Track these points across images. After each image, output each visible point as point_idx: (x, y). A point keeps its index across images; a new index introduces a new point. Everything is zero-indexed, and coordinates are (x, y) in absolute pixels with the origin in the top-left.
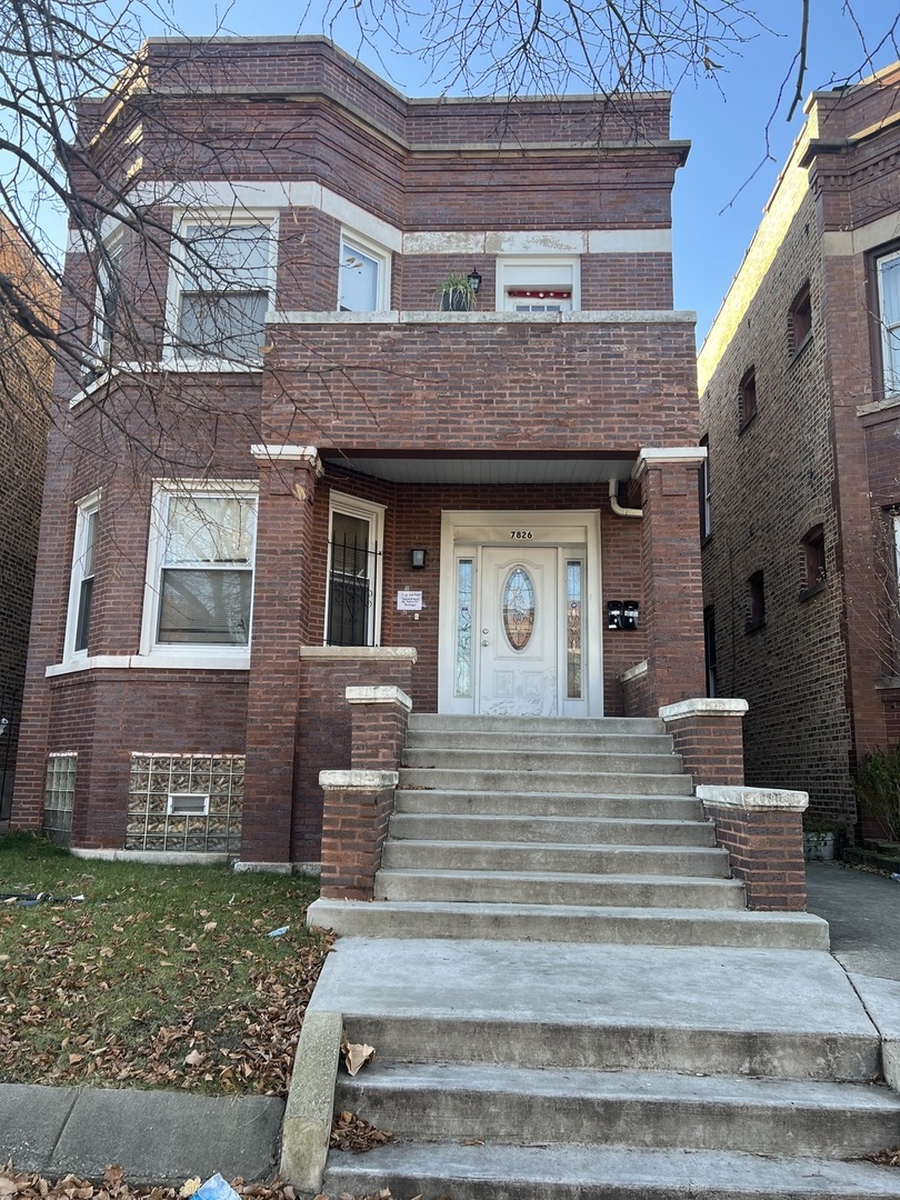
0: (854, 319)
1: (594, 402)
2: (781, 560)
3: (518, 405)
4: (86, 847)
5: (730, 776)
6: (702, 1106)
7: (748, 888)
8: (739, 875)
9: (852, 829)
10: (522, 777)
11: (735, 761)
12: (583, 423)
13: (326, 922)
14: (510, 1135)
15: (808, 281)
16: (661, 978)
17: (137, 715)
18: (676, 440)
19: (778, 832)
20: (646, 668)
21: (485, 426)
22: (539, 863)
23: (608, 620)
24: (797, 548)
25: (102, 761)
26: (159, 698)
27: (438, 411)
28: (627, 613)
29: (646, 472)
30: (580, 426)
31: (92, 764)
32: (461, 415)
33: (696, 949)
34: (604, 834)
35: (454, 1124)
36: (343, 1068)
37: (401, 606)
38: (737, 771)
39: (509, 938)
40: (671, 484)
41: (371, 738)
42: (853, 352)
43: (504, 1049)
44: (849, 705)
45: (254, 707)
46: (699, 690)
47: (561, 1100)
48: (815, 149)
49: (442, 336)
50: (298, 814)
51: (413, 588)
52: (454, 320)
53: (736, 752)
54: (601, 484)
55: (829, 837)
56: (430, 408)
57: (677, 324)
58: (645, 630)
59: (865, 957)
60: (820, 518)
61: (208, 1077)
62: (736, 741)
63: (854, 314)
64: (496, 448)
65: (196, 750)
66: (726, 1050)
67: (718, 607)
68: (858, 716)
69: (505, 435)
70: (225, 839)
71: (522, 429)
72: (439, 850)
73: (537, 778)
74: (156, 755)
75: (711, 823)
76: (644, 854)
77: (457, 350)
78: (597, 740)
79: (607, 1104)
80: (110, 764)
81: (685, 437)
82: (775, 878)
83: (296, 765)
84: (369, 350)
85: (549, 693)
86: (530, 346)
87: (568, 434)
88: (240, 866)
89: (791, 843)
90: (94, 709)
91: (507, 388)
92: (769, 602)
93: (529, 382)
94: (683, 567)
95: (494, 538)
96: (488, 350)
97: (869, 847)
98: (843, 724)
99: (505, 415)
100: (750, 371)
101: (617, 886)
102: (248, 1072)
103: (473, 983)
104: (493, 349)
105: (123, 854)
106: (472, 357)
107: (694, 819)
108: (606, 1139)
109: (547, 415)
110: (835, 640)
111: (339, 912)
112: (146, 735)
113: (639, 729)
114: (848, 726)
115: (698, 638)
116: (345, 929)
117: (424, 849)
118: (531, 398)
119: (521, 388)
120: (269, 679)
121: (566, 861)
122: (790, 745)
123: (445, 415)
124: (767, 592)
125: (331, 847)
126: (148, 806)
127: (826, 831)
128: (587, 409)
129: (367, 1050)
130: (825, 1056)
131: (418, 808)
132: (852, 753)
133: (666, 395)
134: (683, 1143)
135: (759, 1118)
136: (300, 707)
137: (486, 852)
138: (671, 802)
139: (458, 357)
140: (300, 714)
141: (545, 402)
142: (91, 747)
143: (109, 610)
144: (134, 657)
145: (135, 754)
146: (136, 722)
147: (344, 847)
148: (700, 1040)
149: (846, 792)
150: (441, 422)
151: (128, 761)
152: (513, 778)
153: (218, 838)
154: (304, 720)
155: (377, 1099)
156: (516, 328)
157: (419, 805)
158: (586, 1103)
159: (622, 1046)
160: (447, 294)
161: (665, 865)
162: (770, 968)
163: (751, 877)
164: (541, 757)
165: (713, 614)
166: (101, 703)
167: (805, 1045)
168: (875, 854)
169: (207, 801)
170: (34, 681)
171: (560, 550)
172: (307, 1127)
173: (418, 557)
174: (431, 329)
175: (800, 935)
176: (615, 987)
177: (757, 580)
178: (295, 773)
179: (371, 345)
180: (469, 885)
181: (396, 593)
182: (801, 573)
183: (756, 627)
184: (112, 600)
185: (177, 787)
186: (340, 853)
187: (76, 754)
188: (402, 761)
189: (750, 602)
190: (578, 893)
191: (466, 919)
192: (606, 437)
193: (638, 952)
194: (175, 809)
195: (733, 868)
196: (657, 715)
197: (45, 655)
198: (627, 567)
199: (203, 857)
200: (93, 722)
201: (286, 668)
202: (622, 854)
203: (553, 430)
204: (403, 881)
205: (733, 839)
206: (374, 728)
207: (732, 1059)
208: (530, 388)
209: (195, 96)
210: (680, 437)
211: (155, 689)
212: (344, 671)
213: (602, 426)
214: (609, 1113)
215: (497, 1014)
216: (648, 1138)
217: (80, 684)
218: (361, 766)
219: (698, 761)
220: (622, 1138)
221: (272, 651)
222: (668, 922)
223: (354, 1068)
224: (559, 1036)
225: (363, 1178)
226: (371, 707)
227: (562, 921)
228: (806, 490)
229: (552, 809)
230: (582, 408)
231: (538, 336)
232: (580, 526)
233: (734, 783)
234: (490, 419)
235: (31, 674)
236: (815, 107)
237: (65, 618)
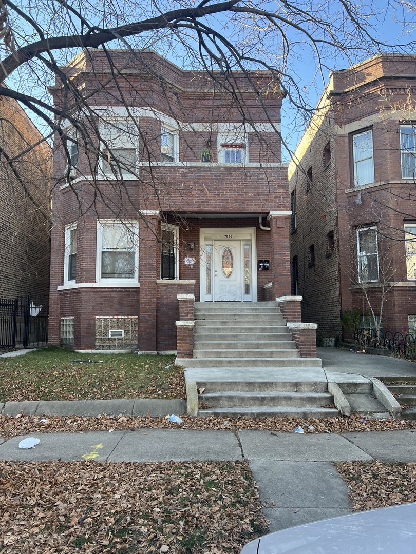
0: (345, 158)
1: (254, 195)
2: (320, 242)
3: (228, 196)
4: (80, 349)
5: (297, 320)
6: (284, 397)
7: (300, 351)
8: (298, 348)
9: (341, 336)
10: (233, 321)
11: (298, 315)
12: (251, 202)
13: (180, 364)
14: (239, 405)
15: (330, 141)
16: (276, 373)
17: (97, 304)
18: (282, 208)
19: (309, 335)
20: (271, 284)
21: (217, 203)
22: (240, 346)
23: (259, 267)
24: (325, 238)
25: (85, 320)
26: (104, 297)
27: (201, 198)
28: (265, 264)
29: (272, 219)
30: (249, 204)
31: (82, 321)
32: (209, 200)
33: (286, 368)
34: (259, 338)
35: (226, 403)
36: (199, 393)
37: (186, 263)
38: (299, 318)
39: (233, 366)
40: (280, 224)
41: (186, 311)
42: (344, 170)
43: (236, 388)
44: (340, 294)
45: (142, 300)
46: (288, 292)
47: (251, 397)
48: (332, 94)
49: (202, 171)
50: (158, 335)
51: (191, 256)
52: (206, 166)
53: (299, 312)
54: (256, 218)
55: (333, 339)
56: (199, 197)
57: (281, 168)
58: (271, 270)
59: (331, 368)
60: (332, 229)
61: (165, 396)
62: (299, 309)
63: (344, 156)
64: (221, 211)
65: (118, 315)
66: (291, 386)
67: (299, 256)
68: (343, 298)
69: (224, 207)
70: (130, 345)
71: (230, 204)
72: (210, 343)
73: (238, 322)
74: (104, 317)
75: (291, 334)
76: (271, 343)
77: (207, 176)
78: (256, 309)
79: (262, 397)
80: (88, 321)
81: (285, 207)
82: (308, 348)
83: (157, 320)
84: (177, 176)
85: (239, 292)
86: (232, 175)
87: (246, 206)
88: (139, 353)
89: (312, 338)
90: (81, 302)
91: (224, 190)
92: (316, 256)
93: (232, 188)
94: (284, 251)
95: (219, 238)
96: (218, 176)
97: (345, 342)
98: (338, 301)
99: (224, 200)
100: (311, 169)
101: (263, 352)
102: (175, 395)
103: (227, 375)
104: (220, 176)
105: (94, 351)
106: (212, 179)
107: (286, 333)
108: (262, 405)
109: (238, 199)
110: (336, 272)
111: (184, 361)
112: (100, 311)
113: (269, 305)
114: (340, 302)
115: (289, 275)
116: (186, 366)
117: (206, 343)
118: (233, 194)
119: (230, 190)
120: (146, 291)
121: (248, 346)
122: (322, 308)
123: (204, 199)
124: (316, 253)
125: (180, 343)
126: (102, 335)
127: (332, 337)
128: (252, 197)
129: (204, 389)
130: (314, 387)
131: (201, 332)
132: (341, 311)
133: (278, 193)
134: (280, 405)
135: (297, 399)
136: (157, 300)
137: (224, 344)
138: (279, 328)
139: (208, 179)
140: (157, 303)
141: (238, 195)
142: (80, 315)
143: (84, 267)
144: (94, 283)
145: (96, 317)
146: (97, 306)
147: (184, 343)
148: (284, 384)
149: (339, 324)
150: (202, 202)
151: (94, 320)
152: (230, 321)
153: (128, 345)
154: (159, 304)
155: (207, 399)
156: (228, 169)
157: (202, 331)
158: (257, 397)
159: (265, 386)
160: (203, 156)
161: (276, 345)
162: (304, 371)
163: (301, 348)
164: (238, 315)
165: (297, 259)
166: (83, 300)
167: (310, 384)
168: (347, 344)
169: (123, 333)
170: (53, 292)
171: (242, 241)
172: (193, 403)
173: (192, 245)
174: (198, 169)
175: (314, 363)
176: (263, 375)
177: (312, 248)
178: (156, 322)
179: (177, 174)
180: (220, 353)
181: (184, 258)
182: (326, 248)
183: (312, 265)
184: (84, 264)
185: (112, 327)
186: (182, 345)
187: (74, 318)
188: (195, 318)
189: (309, 256)
190: (252, 354)
191: (221, 361)
192: (258, 207)
193: (269, 369)
194: (112, 336)
195: (296, 346)
196: (275, 300)
197: (57, 282)
198: (265, 248)
199: (123, 351)
200: (81, 306)
201: (152, 287)
202: (265, 343)
203: (240, 205)
204: (201, 352)
205: (297, 338)
206: (187, 308)
207: (292, 388)
208: (232, 190)
209: (105, 73)
210: (283, 207)
211: (102, 295)
212: (172, 288)
213: (257, 204)
214: (263, 399)
215: (234, 380)
216: (272, 405)
217: (73, 293)
218: (183, 319)
219: (287, 315)
220: (265, 405)
221: (147, 282)
222: (278, 361)
223: (201, 392)
224: (250, 384)
225: (207, 413)
226: (185, 301)
227: (248, 361)
228: (328, 218)
229: (243, 331)
230: (250, 197)
231: (235, 172)
232: (249, 233)
233: (298, 321)
234: (219, 201)
235: (52, 289)
236: (333, 77)
237: (63, 268)
